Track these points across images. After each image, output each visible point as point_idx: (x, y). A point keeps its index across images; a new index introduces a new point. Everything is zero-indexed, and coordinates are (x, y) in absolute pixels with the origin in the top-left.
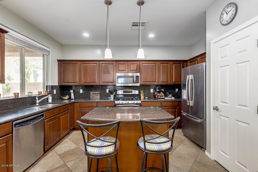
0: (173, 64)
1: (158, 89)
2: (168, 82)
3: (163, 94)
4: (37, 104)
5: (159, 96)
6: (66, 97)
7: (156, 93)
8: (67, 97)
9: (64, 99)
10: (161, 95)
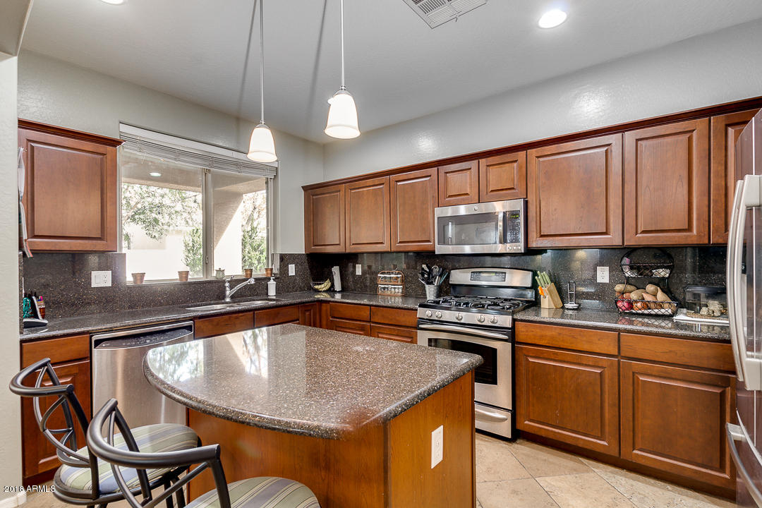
0: (728, 125)
1: (632, 268)
2: (689, 229)
3: (661, 296)
4: (228, 300)
5: (636, 302)
6: (323, 286)
7: (619, 287)
8: (325, 286)
9: (317, 291)
10: (648, 298)
